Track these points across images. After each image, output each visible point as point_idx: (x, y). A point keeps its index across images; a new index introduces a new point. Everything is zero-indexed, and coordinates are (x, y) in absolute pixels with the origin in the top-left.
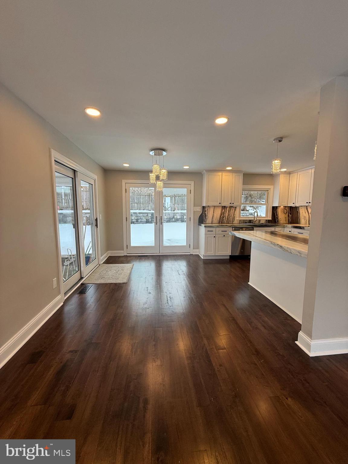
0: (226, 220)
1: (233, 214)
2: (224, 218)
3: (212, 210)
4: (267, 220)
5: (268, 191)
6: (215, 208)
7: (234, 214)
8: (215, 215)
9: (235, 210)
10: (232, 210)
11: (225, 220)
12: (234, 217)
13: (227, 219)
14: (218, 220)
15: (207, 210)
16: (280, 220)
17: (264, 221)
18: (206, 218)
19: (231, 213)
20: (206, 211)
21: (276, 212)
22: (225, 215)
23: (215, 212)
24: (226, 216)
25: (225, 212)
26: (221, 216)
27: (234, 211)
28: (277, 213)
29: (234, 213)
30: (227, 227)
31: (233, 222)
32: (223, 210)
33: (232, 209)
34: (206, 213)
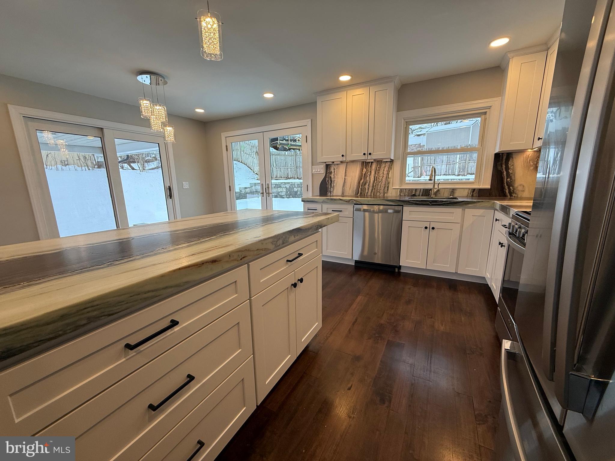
0: (370, 189)
1: (385, 176)
2: (367, 186)
3: (341, 170)
4: (474, 190)
5: (485, 113)
6: (348, 166)
7: (387, 177)
8: (349, 179)
9: (390, 168)
10: (384, 169)
11: (368, 189)
12: (388, 183)
13: (373, 187)
14: (355, 188)
15: (333, 171)
16: (520, 188)
17: (467, 191)
18: (332, 186)
19: (381, 175)
20: (331, 173)
21: (507, 169)
22: (368, 178)
23: (347, 173)
24: (370, 182)
25: (369, 173)
26: (360, 182)
27: (388, 171)
28: (511, 171)
29: (388, 174)
30: (342, 204)
31: (384, 193)
32: (365, 170)
33: (383, 165)
34: (332, 176)
